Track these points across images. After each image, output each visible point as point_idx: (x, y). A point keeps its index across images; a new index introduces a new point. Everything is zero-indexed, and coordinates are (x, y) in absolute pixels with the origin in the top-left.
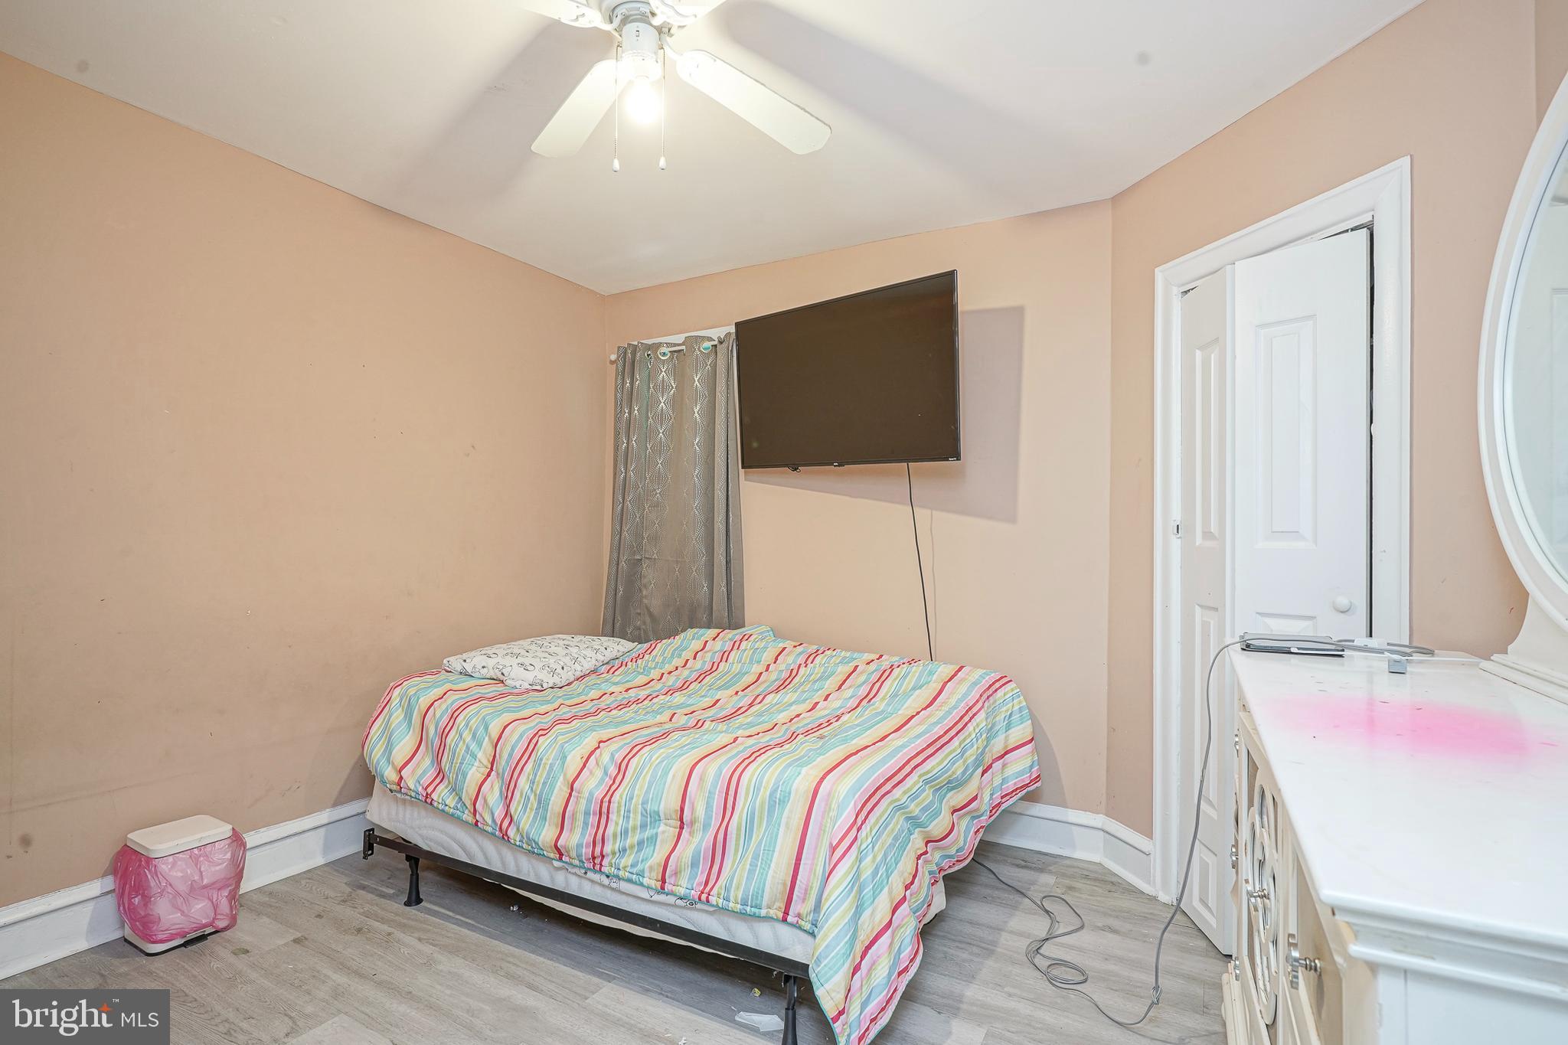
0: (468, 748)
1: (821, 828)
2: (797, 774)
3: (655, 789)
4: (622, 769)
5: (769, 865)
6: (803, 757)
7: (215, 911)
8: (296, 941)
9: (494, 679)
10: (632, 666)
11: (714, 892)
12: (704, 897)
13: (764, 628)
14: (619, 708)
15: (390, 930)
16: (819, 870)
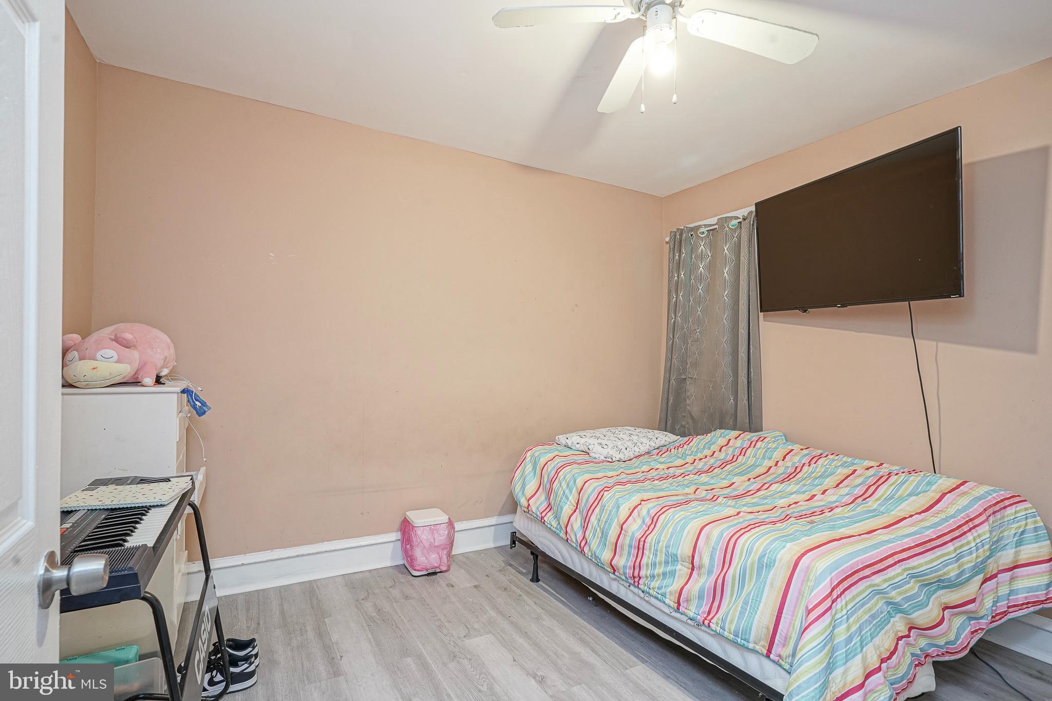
0: (564, 492)
1: (800, 593)
2: (782, 547)
3: (675, 538)
4: (654, 521)
5: (756, 612)
6: (791, 534)
7: (440, 561)
8: (476, 587)
9: (583, 451)
10: (674, 452)
11: (714, 621)
12: (706, 622)
13: (778, 433)
14: (660, 480)
15: (521, 593)
16: (797, 624)
